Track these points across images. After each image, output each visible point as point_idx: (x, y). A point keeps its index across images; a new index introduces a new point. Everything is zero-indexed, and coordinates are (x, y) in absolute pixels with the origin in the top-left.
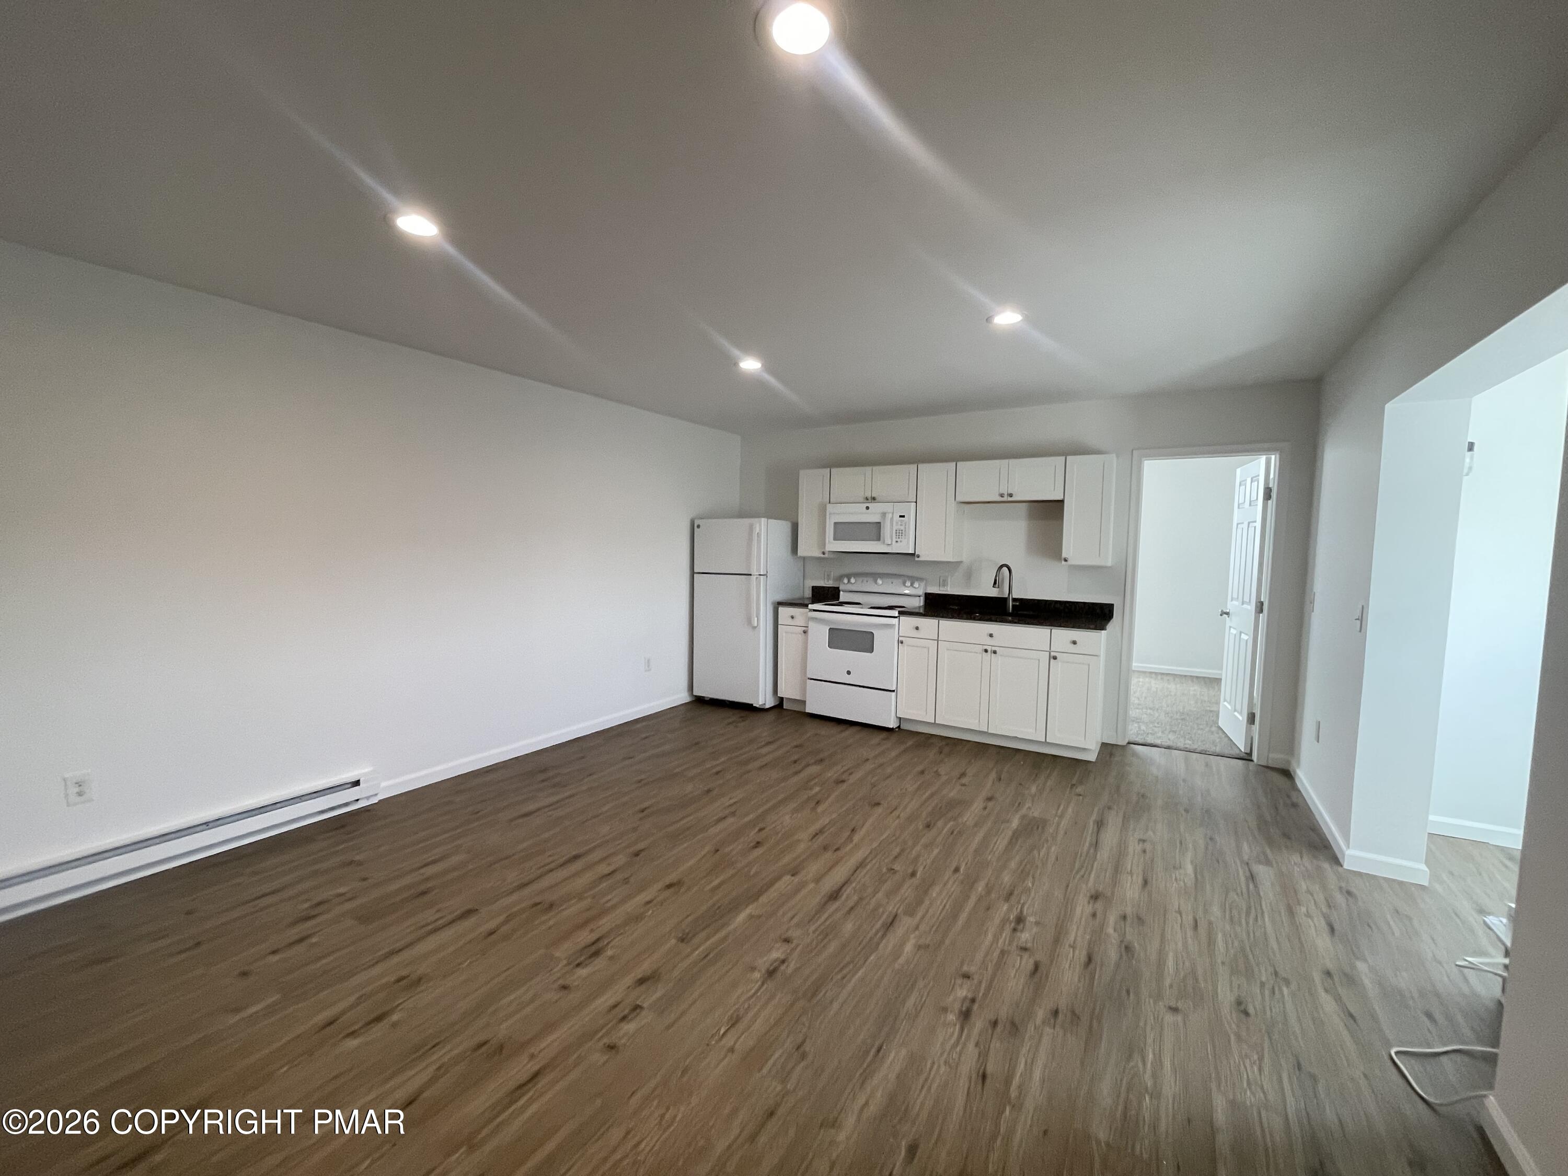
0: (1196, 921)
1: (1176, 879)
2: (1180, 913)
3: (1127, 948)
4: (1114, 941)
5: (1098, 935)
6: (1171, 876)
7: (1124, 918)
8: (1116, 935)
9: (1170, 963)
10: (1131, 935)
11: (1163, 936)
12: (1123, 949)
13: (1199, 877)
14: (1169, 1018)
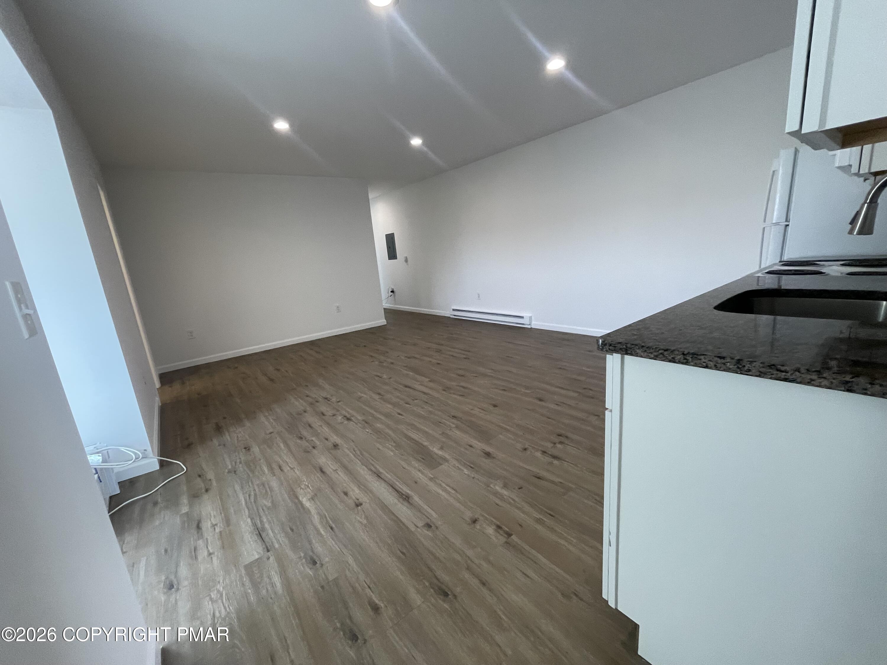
0: (282, 470)
1: (308, 486)
2: (292, 469)
3: (301, 438)
4: (308, 437)
5: (317, 435)
6: (312, 487)
7: (314, 448)
8: (310, 439)
9: (282, 445)
10: (304, 443)
11: (292, 453)
12: (303, 437)
13: (297, 501)
14: (271, 430)
